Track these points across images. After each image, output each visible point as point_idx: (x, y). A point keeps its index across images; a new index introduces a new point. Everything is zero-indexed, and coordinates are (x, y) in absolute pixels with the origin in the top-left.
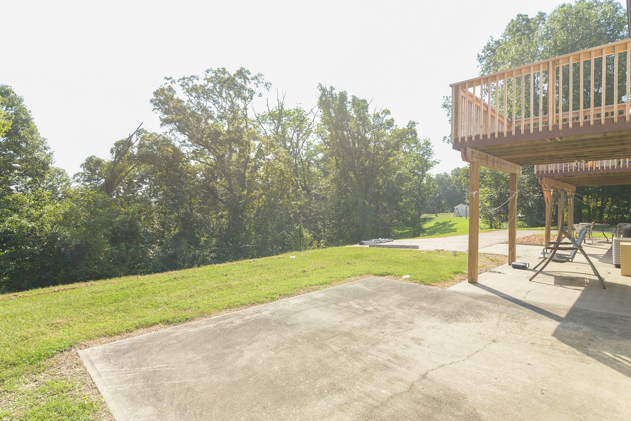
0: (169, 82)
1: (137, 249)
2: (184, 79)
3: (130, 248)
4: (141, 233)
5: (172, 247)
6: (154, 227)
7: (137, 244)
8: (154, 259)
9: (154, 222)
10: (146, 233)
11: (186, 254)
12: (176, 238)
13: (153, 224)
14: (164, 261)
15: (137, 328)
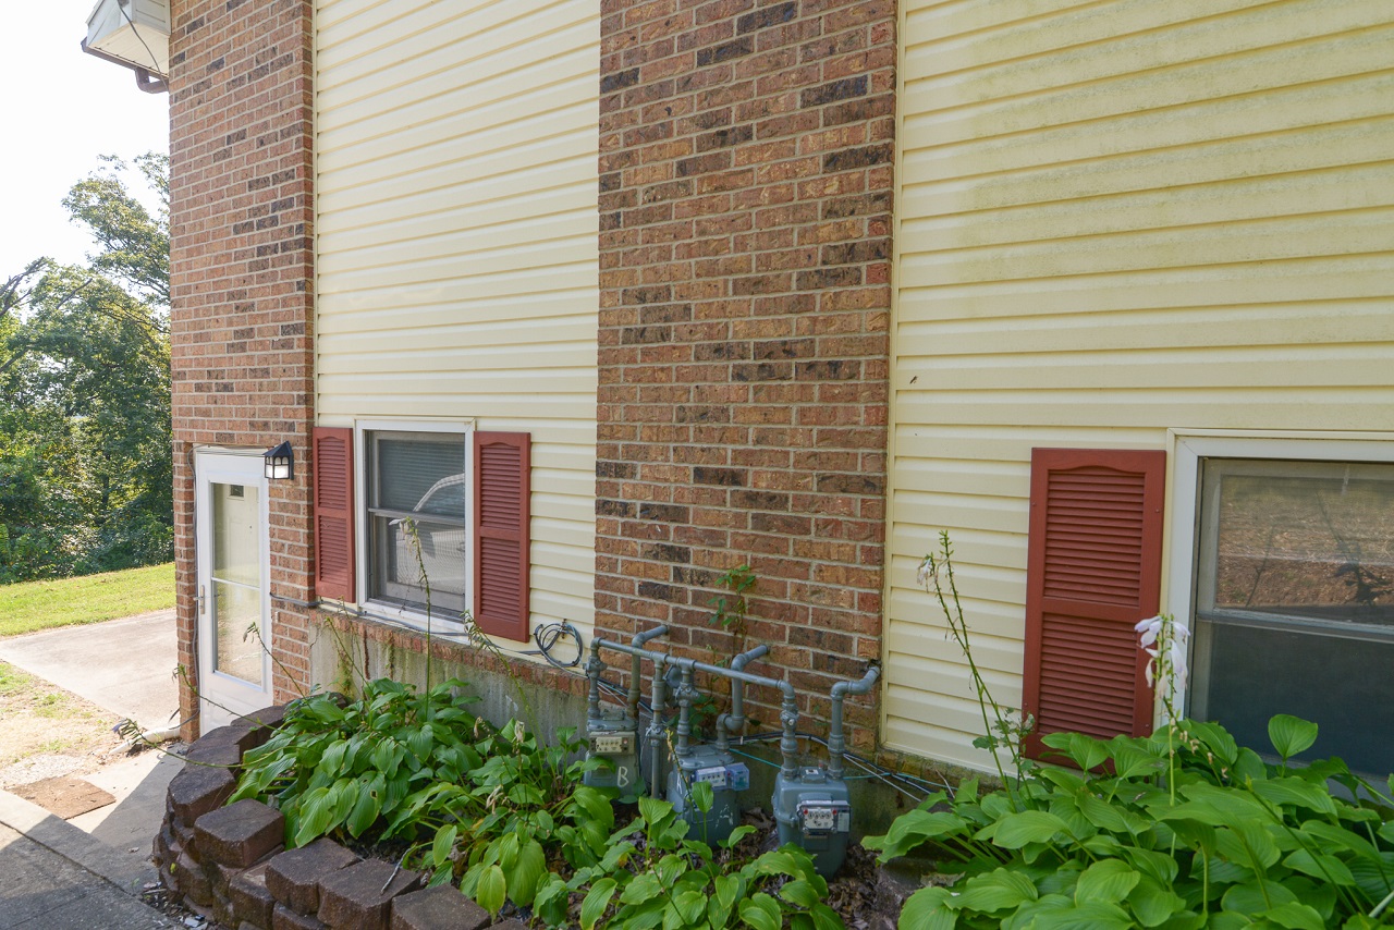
0: (110, 165)
1: (36, 536)
2: (148, 156)
3: (20, 534)
4: (44, 502)
5: (122, 529)
6: (80, 485)
7: (35, 526)
8: (79, 556)
9: (78, 474)
10: (59, 502)
11: (156, 543)
12: (133, 511)
13: (77, 480)
14: (103, 560)
15: (43, 627)
